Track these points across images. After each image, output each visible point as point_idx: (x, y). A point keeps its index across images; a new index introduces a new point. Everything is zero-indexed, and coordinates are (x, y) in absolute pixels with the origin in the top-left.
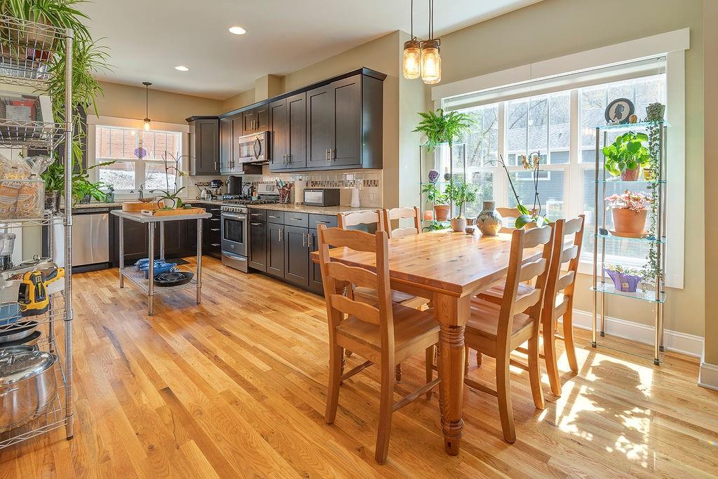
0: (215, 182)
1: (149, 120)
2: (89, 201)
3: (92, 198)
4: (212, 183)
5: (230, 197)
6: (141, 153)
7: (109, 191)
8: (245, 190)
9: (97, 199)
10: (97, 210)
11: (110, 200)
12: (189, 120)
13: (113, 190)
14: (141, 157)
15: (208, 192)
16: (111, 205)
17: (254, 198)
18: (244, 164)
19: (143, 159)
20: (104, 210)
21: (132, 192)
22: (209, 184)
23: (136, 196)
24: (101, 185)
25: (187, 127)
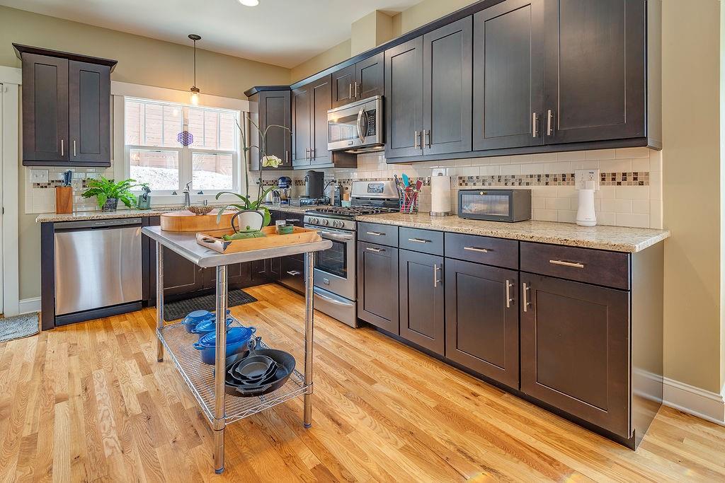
0: (283, 179)
1: (198, 91)
2: (114, 207)
3: (120, 204)
4: (280, 181)
5: (308, 201)
6: (186, 138)
7: (144, 192)
8: (330, 191)
9: (127, 204)
10: (125, 222)
11: (145, 205)
12: (249, 94)
13: (148, 191)
14: (186, 143)
15: (276, 194)
16: (146, 213)
17: (346, 203)
18: (334, 152)
19: (190, 147)
20: (135, 221)
21: (175, 193)
22: (275, 183)
23: (180, 199)
24: (132, 184)
25: (245, 105)
